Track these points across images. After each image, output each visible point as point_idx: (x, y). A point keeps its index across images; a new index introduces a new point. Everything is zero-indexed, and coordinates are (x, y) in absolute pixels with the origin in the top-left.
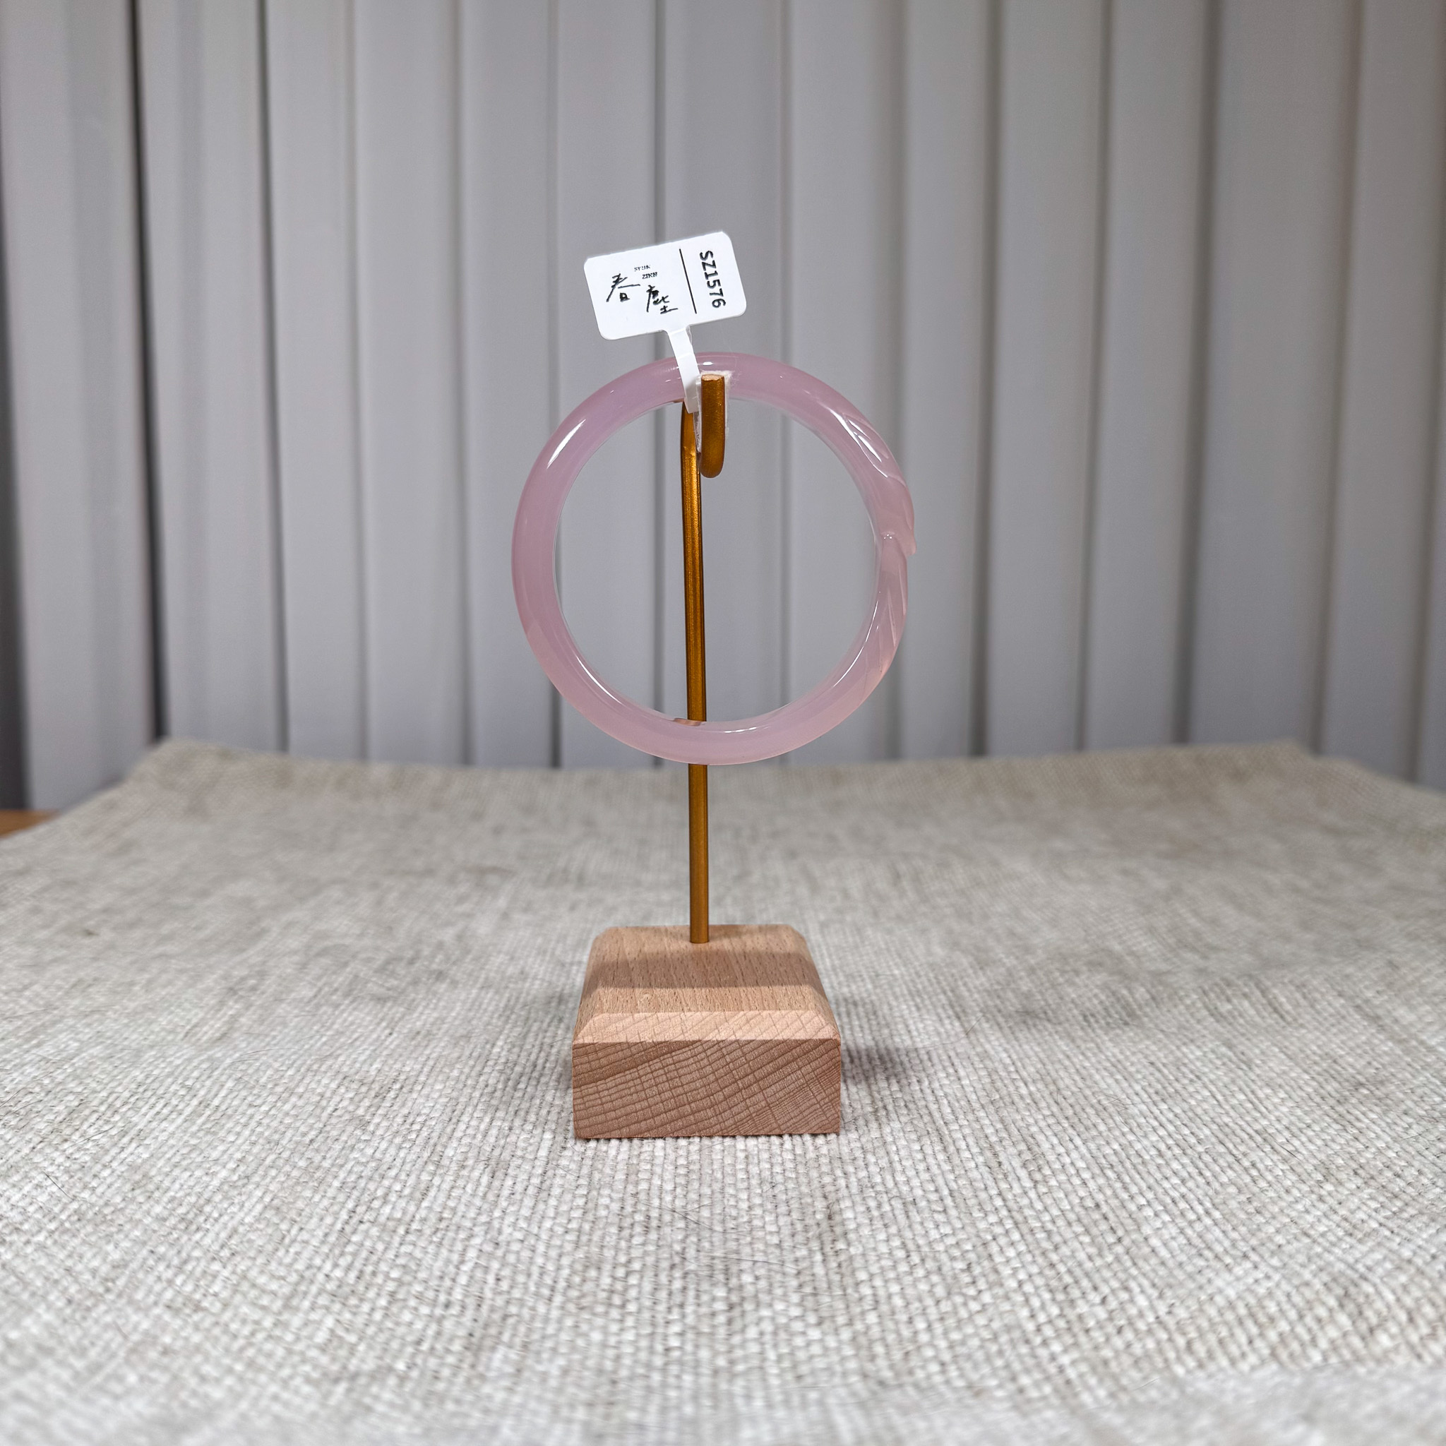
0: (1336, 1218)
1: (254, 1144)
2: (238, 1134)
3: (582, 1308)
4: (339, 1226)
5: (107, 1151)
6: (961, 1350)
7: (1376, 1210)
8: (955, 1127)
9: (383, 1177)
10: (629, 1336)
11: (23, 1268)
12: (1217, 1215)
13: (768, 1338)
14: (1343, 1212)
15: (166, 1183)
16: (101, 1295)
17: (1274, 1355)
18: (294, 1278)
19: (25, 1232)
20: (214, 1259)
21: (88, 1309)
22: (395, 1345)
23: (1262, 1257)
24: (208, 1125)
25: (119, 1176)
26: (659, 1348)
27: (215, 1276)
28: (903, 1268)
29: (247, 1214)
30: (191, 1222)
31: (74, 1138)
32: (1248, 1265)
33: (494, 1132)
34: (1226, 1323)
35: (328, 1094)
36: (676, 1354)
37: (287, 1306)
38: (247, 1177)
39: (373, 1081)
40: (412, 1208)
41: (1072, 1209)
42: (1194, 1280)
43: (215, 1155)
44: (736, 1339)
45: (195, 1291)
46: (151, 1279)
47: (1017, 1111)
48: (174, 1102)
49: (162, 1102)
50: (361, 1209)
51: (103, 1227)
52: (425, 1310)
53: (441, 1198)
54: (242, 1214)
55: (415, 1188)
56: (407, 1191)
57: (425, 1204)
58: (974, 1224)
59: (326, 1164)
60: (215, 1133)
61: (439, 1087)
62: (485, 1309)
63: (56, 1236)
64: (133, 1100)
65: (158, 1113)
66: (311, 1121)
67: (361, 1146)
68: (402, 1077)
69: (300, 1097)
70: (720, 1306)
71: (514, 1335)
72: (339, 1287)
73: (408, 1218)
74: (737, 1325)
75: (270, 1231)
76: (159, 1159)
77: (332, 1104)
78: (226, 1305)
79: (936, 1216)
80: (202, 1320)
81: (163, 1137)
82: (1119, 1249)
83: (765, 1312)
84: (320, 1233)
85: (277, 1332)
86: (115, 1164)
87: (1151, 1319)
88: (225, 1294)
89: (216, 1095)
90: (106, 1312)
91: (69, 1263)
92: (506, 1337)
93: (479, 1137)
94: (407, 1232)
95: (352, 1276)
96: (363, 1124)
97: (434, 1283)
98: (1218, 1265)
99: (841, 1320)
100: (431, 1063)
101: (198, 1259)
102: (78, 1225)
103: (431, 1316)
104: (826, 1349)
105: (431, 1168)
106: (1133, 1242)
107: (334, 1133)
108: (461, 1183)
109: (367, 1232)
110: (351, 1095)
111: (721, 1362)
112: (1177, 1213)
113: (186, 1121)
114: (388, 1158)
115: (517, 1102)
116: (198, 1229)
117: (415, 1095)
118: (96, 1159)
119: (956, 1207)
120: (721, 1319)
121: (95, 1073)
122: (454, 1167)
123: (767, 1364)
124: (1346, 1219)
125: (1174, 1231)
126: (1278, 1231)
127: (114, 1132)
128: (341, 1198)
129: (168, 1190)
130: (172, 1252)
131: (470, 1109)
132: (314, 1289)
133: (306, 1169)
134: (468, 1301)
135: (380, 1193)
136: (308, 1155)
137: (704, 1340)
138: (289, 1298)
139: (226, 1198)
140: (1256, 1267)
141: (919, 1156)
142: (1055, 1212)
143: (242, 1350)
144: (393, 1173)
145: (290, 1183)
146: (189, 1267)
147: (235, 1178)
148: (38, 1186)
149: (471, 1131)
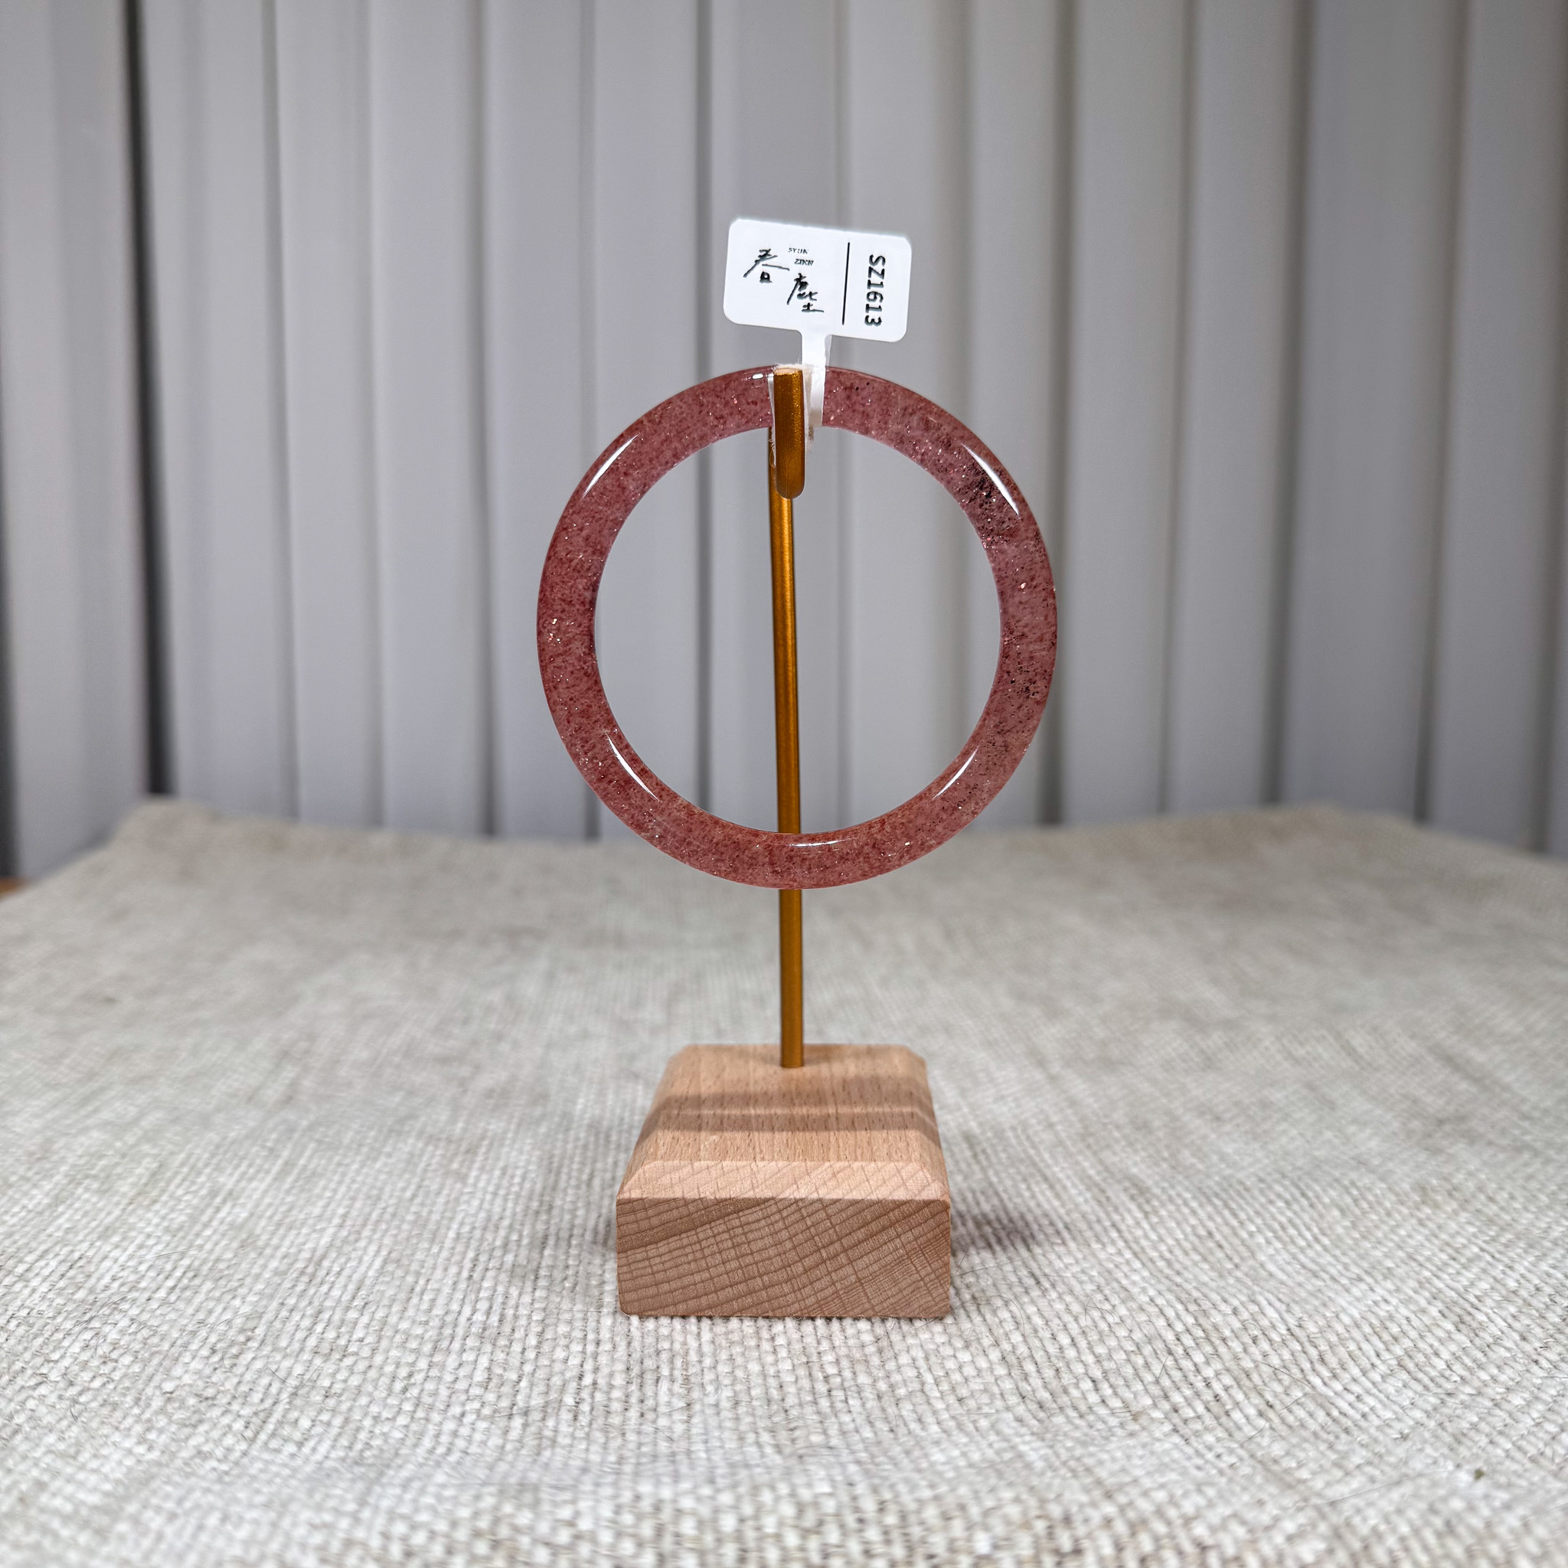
0: (1436, 1242)
1: (353, 1199)
2: (335, 1191)
3: (732, 1343)
4: (465, 1274)
5: (203, 1212)
6: (1107, 1365)
7: (1474, 1235)
8: (1056, 1169)
9: (497, 1228)
10: (786, 1366)
11: (154, 1322)
12: (1326, 1241)
13: (921, 1363)
14: (1444, 1236)
15: (275, 1241)
16: (245, 1343)
17: (1400, 1365)
18: (435, 1323)
19: (144, 1289)
20: (348, 1309)
21: (237, 1356)
22: (556, 1381)
23: (1376, 1281)
24: (300, 1183)
25: (223, 1235)
26: (820, 1376)
27: (355, 1324)
28: (1035, 1293)
29: (369, 1268)
30: (313, 1276)
31: (164, 1198)
32: (1363, 1286)
33: (597, 1182)
34: (1353, 1339)
35: (418, 1152)
36: (838, 1380)
37: (435, 1348)
38: (359, 1233)
39: (461, 1139)
40: (535, 1255)
41: (1186, 1239)
42: (1317, 1298)
43: (317, 1211)
44: (891, 1365)
45: (338, 1337)
46: (290, 1327)
47: (1115, 1154)
48: (258, 1161)
49: (245, 1164)
50: (483, 1258)
51: (223, 1282)
52: (576, 1348)
53: (564, 1244)
54: (362, 1269)
55: (533, 1237)
56: (525, 1241)
57: (547, 1252)
58: (1094, 1255)
59: (435, 1217)
60: (310, 1190)
61: (529, 1141)
62: (636, 1344)
63: (177, 1290)
64: (214, 1161)
65: (244, 1173)
66: (407, 1176)
67: (465, 1198)
68: (490, 1134)
69: (389, 1155)
70: (867, 1338)
71: (672, 1369)
72: (484, 1329)
73: (535, 1264)
74: (888, 1354)
75: (397, 1283)
76: (260, 1217)
77: (425, 1159)
78: (374, 1350)
79: (1057, 1248)
80: (356, 1362)
81: (256, 1196)
82: (1239, 1274)
83: (910, 1341)
84: (450, 1282)
85: (434, 1372)
86: (215, 1223)
87: (1284, 1332)
88: (369, 1339)
89: (300, 1155)
90: (254, 1358)
91: (201, 1316)
92: (665, 1371)
93: (584, 1187)
94: (537, 1278)
95: (494, 1319)
96: (462, 1178)
97: (578, 1324)
98: (1336, 1286)
99: (987, 1341)
100: (515, 1120)
101: (334, 1309)
102: (197, 1282)
103: (584, 1352)
104: (979, 1371)
105: (544, 1217)
106: (1251, 1268)
107: (435, 1187)
108: (576, 1231)
109: (496, 1278)
110: (439, 1152)
111: (882, 1386)
112: (1287, 1239)
113: (275, 1179)
114: (497, 1209)
115: (612, 1153)
116: (322, 1283)
117: (506, 1149)
118: (193, 1219)
119: (1074, 1239)
120: (871, 1349)
121: (168, 1135)
122: (567, 1217)
123: (927, 1388)
124: (1448, 1244)
125: (1286, 1256)
126: (1386, 1256)
127: (203, 1192)
128: (460, 1248)
129: (277, 1248)
130: (303, 1304)
131: (567, 1162)
132: (460, 1331)
133: (414, 1223)
134: (617, 1339)
135: (498, 1243)
136: (414, 1209)
137: (859, 1368)
138: (437, 1342)
139: (339, 1254)
140: (1372, 1290)
141: (1027, 1194)
142: (1171, 1242)
143: (405, 1390)
144: (506, 1222)
145: (404, 1235)
146: (326, 1316)
147: (344, 1233)
148: (141, 1247)
149: (573, 1182)
